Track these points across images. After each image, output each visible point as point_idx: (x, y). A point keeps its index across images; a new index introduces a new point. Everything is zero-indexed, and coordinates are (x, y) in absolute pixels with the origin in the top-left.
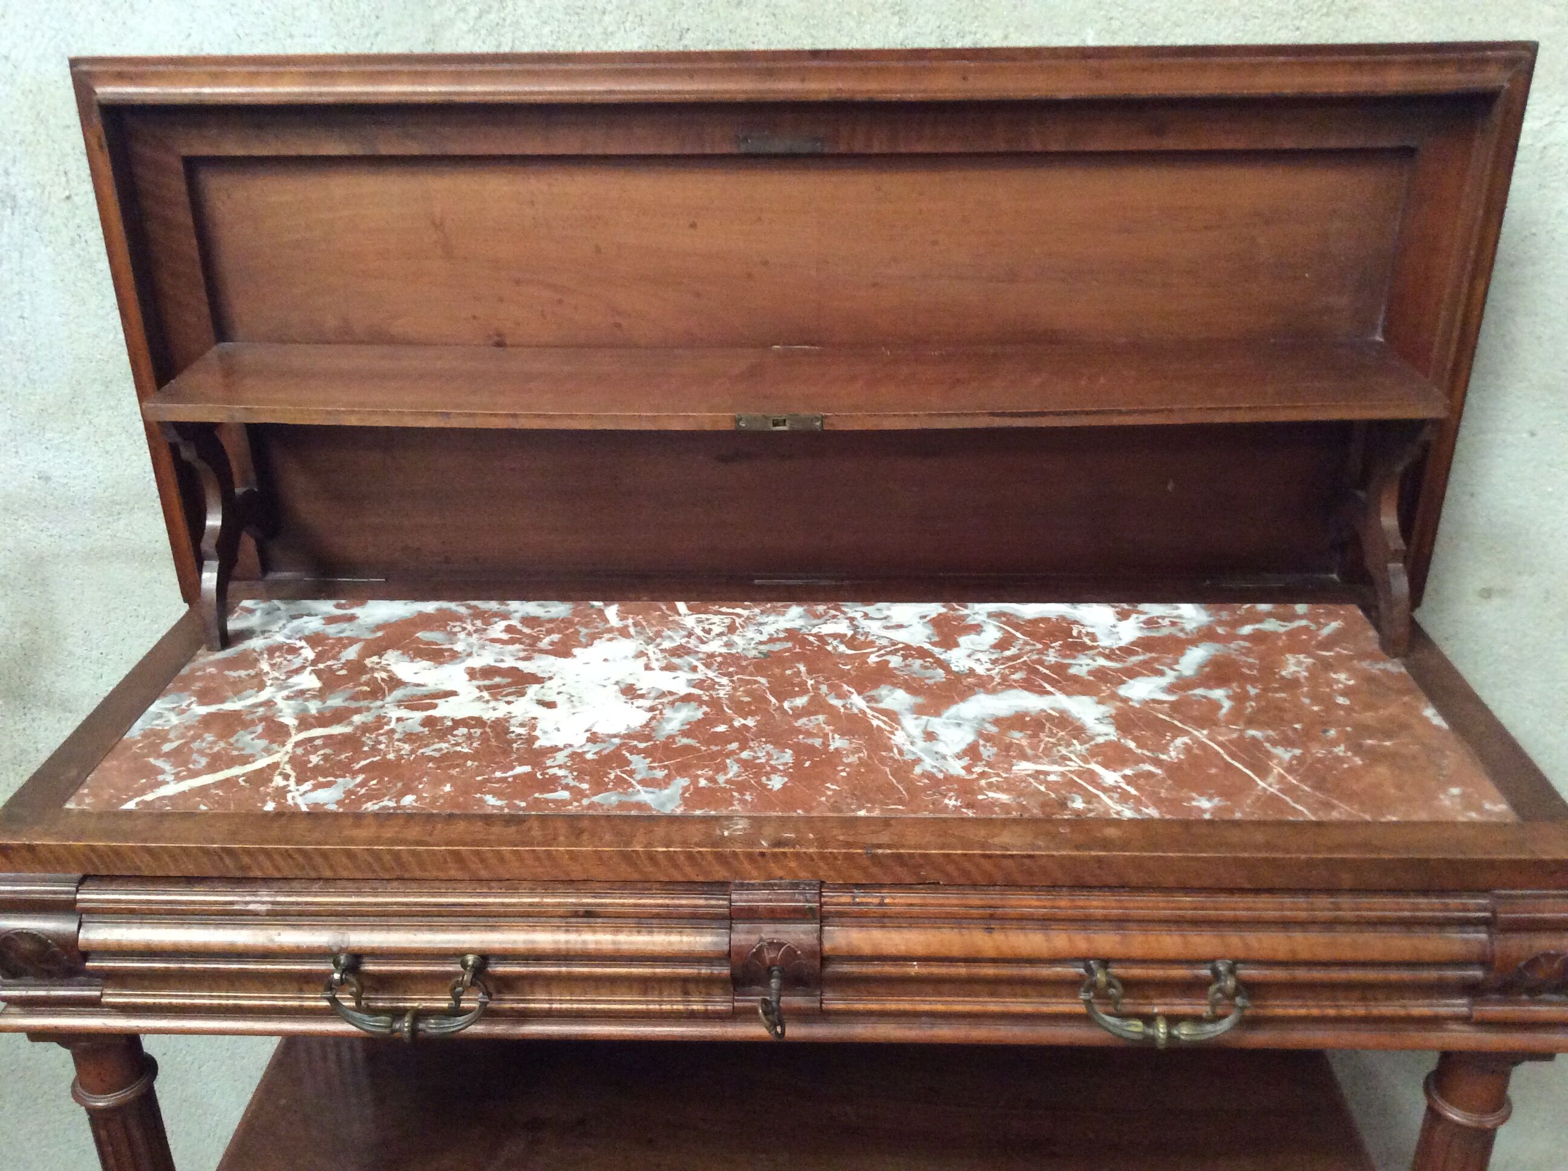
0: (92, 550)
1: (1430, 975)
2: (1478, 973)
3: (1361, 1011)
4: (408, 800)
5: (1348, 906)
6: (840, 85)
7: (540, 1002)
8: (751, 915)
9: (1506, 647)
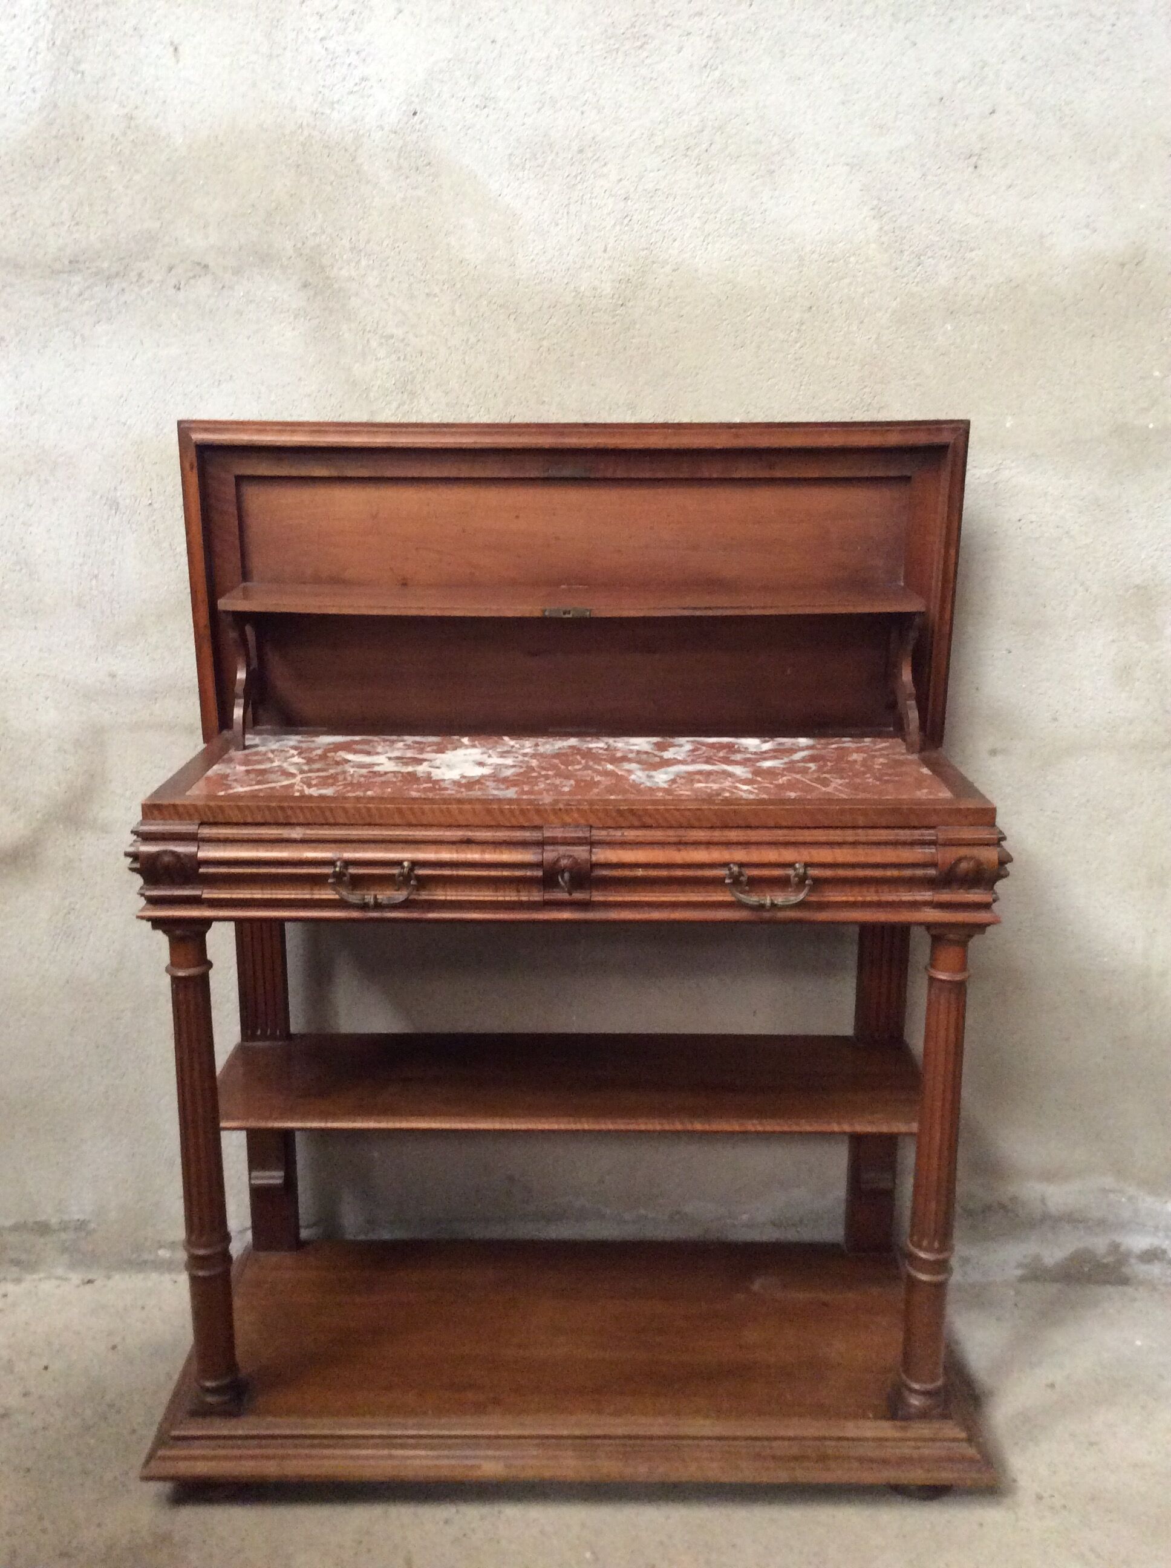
0: (136, 723)
1: (908, 873)
2: (932, 872)
3: (875, 898)
4: (369, 793)
5: (862, 835)
6: (599, 441)
7: (440, 895)
8: (554, 842)
9: (1010, 788)
